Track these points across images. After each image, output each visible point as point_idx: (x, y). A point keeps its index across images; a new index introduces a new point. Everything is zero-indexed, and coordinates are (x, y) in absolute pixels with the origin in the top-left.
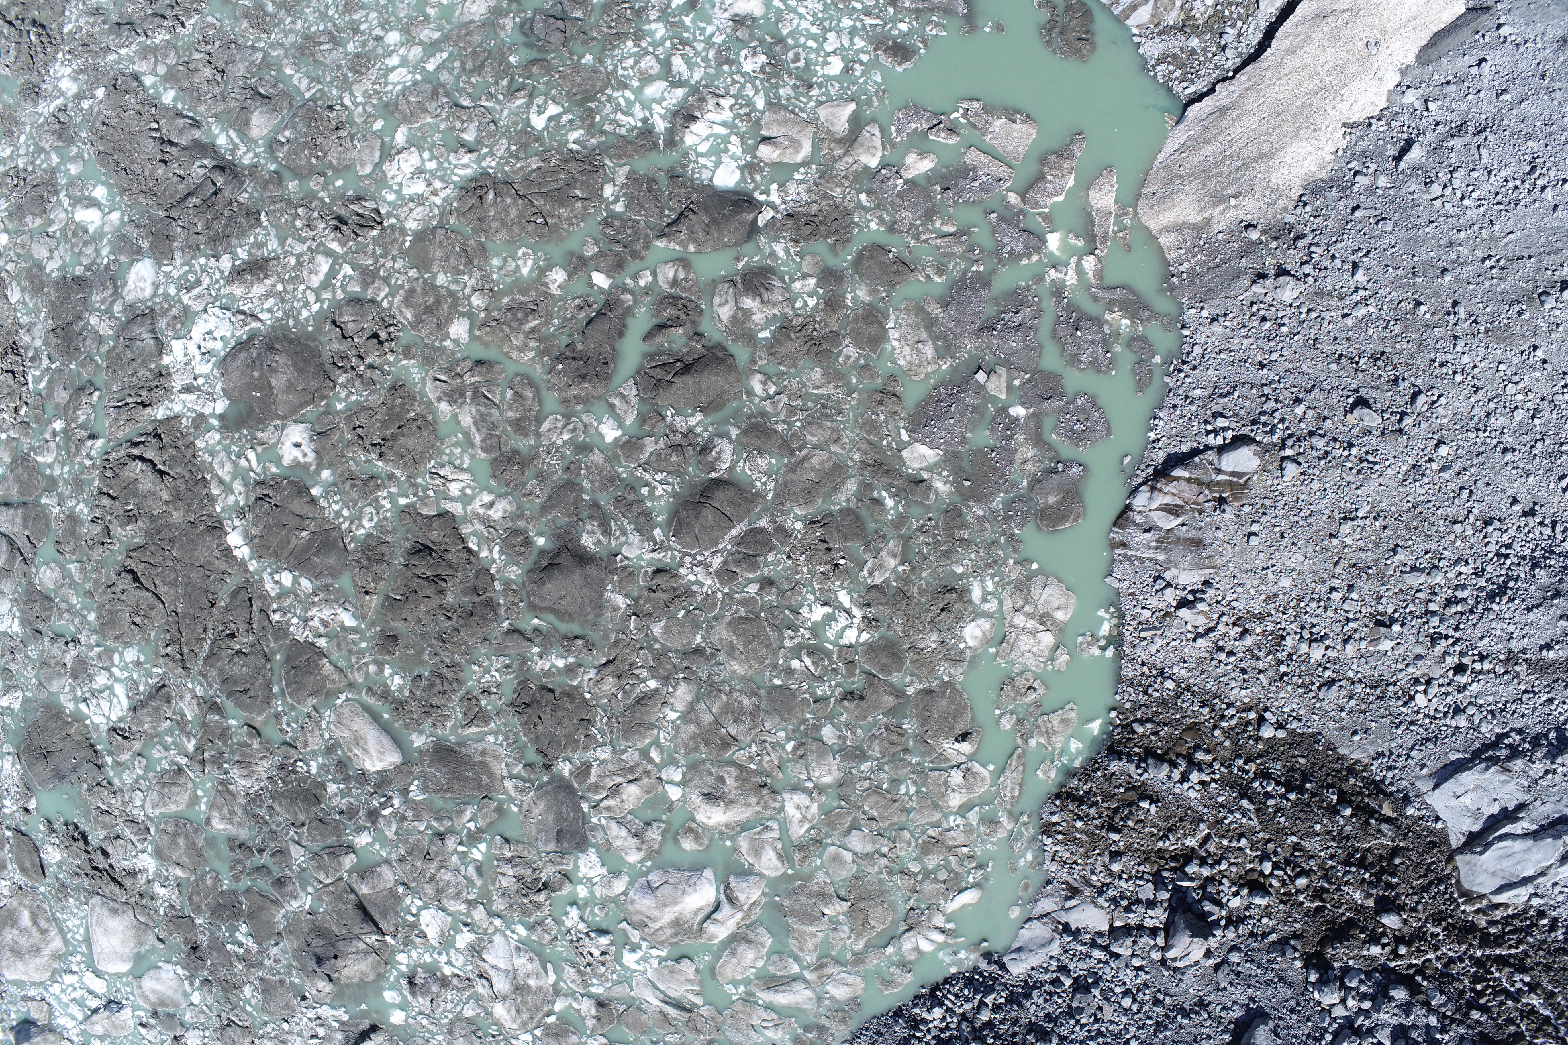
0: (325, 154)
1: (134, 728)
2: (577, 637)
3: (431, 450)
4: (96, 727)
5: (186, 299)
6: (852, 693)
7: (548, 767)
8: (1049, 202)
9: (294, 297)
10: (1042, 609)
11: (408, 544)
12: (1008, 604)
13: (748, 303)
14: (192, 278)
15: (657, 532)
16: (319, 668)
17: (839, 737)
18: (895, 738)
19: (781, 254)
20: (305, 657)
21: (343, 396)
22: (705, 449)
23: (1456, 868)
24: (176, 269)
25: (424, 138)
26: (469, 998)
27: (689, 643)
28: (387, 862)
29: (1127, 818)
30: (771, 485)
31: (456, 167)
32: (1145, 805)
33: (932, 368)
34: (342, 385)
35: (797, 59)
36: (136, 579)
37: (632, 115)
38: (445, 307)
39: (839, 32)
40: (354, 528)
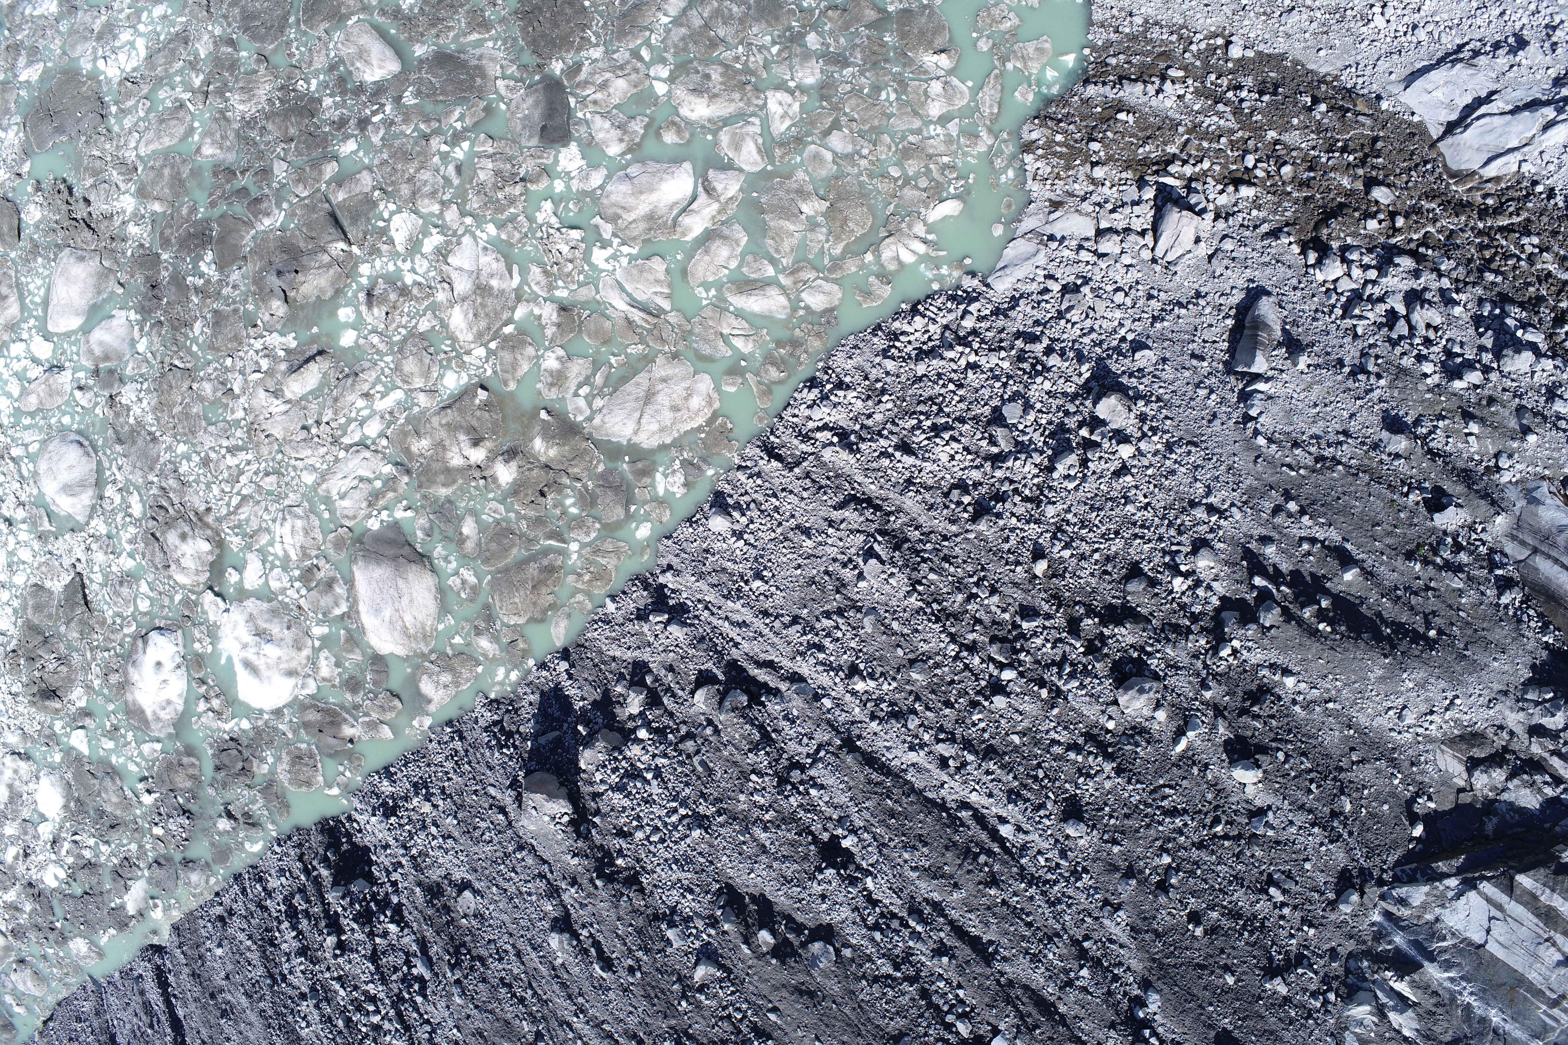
6: (836, 6)
23: (1440, 154)
29: (1106, 130)
32: (1122, 116)
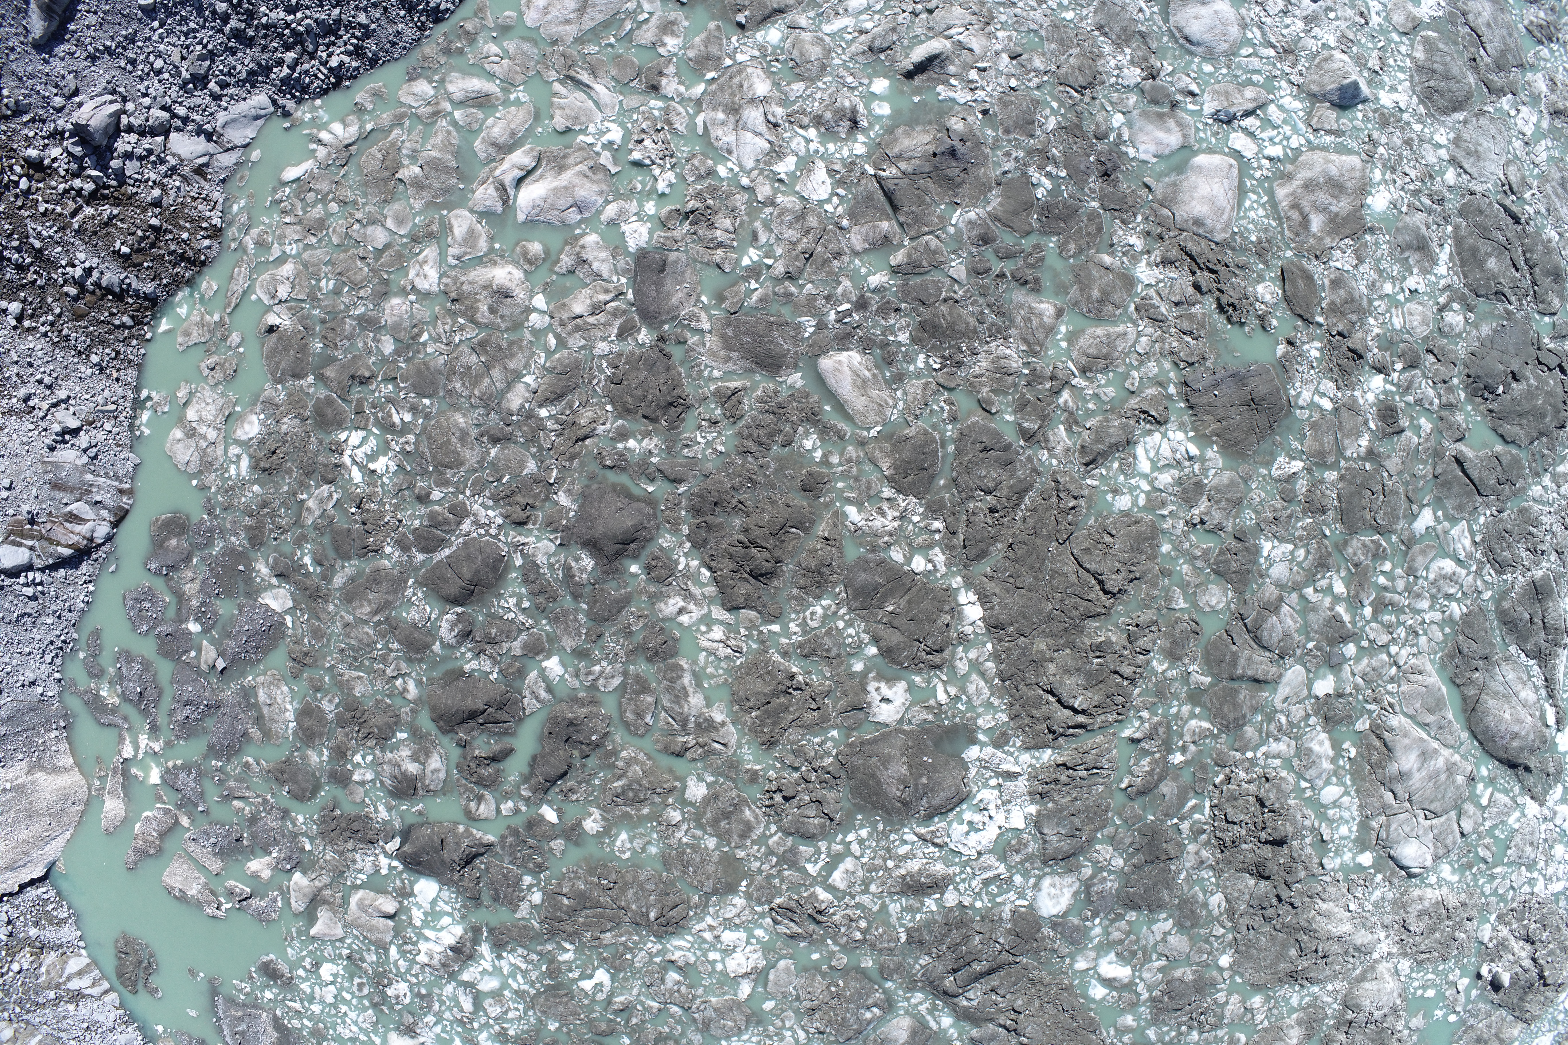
0: (828, 987)
1: (1132, 422)
2: (612, 468)
3: (739, 675)
4: (1182, 427)
5: (1002, 869)
6: (361, 383)
7: (662, 339)
8: (156, 813)
9: (874, 851)
10: (192, 442)
11: (776, 583)
12: (220, 451)
13: (412, 768)
14: (993, 889)
15: (519, 562)
16: (894, 466)
17: (379, 341)
18: (331, 335)
19: (381, 808)
20: (910, 479)
21: (829, 744)
22: (465, 635)
24: (1009, 902)
25: (722, 984)
26: (794, 102)
27: (502, 449)
28: (856, 254)
29: (143, 239)
30: (409, 592)
31: (689, 950)
32: (126, 250)
33: (260, 679)
34: (829, 754)
35: (361, 986)
36: (1101, 583)
37: (511, 965)
38: (709, 815)
39: (322, 1002)
40: (833, 608)
